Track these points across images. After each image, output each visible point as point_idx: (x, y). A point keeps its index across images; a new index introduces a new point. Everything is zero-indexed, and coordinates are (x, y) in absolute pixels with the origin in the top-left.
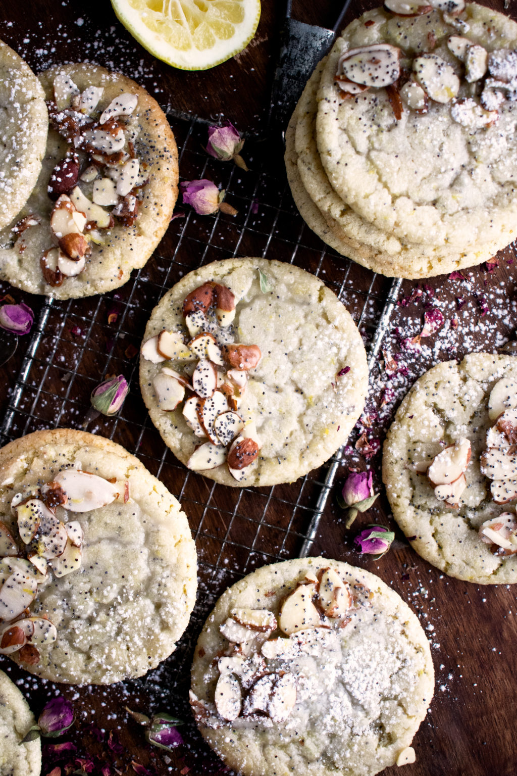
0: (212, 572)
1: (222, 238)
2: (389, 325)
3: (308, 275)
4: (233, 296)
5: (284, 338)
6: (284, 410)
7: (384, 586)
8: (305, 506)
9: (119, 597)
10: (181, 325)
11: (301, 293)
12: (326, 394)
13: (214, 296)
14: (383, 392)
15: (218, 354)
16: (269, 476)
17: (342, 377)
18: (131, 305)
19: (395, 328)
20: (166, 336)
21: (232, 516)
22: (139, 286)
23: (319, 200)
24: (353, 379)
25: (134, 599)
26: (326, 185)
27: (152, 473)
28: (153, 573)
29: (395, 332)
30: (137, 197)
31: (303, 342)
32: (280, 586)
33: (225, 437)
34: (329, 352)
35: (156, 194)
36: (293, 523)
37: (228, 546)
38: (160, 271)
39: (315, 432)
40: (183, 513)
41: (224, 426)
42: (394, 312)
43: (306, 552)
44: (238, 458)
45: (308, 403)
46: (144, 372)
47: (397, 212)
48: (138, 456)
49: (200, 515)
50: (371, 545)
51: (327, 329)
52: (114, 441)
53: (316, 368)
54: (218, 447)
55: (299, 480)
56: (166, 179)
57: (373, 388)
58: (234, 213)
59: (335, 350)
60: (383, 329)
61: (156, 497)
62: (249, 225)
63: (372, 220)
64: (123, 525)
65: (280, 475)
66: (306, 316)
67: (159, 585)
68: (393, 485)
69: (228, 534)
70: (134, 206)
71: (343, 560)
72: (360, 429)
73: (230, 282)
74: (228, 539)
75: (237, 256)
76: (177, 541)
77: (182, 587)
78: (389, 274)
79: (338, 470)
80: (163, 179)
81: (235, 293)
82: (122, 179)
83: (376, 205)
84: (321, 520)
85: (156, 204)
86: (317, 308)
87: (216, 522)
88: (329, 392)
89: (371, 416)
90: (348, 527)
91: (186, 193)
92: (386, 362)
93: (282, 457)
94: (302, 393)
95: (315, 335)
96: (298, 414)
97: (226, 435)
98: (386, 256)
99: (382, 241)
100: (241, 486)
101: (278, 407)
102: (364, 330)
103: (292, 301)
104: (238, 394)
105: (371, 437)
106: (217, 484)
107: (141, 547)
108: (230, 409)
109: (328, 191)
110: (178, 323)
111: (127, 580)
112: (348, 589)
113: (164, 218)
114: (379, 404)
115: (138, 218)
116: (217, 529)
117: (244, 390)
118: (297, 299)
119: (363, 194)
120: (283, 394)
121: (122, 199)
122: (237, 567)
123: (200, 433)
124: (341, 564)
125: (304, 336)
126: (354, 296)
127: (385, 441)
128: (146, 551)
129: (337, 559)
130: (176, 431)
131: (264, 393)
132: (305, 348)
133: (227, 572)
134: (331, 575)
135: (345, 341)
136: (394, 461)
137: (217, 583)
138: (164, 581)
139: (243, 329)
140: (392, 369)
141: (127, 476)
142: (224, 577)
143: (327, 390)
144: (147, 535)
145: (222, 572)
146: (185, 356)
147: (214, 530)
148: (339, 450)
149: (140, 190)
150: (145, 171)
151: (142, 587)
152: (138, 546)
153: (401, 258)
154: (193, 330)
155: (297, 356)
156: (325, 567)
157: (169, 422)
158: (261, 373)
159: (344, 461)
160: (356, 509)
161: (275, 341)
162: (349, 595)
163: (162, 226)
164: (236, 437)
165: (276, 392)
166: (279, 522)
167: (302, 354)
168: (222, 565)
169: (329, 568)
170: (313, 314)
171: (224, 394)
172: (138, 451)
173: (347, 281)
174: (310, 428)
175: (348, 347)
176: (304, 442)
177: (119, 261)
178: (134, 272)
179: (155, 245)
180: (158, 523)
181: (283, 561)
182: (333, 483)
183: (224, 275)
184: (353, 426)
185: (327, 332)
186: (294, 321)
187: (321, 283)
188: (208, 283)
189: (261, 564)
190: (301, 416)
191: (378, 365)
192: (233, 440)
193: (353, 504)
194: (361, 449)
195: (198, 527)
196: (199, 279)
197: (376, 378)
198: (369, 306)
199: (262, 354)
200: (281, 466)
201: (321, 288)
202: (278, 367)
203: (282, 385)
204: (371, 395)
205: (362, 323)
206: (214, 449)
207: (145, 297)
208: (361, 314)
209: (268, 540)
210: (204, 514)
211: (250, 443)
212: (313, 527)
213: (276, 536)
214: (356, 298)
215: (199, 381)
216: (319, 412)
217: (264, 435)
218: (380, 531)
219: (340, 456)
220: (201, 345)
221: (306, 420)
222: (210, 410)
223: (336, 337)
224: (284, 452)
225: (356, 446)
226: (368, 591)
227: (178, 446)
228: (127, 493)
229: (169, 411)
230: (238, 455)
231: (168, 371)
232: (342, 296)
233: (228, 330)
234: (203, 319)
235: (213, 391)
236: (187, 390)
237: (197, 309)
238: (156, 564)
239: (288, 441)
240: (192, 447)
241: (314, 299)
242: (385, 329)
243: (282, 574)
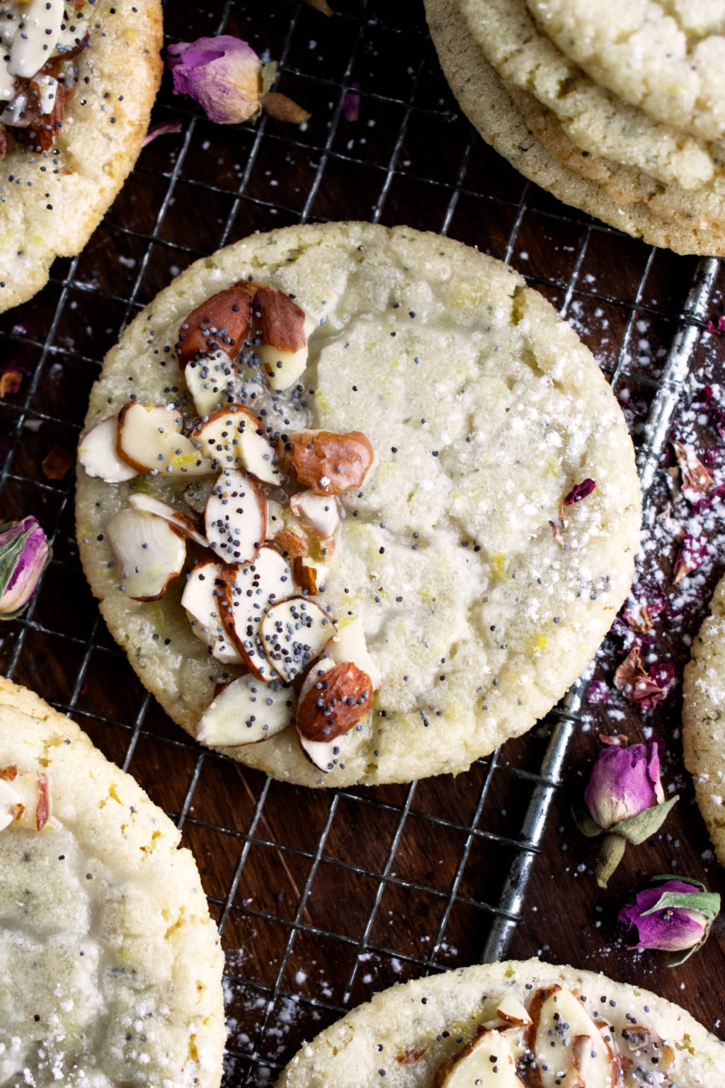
0: (266, 1004)
1: (274, 183)
2: (687, 380)
3: (486, 259)
4: (300, 313)
5: (429, 414)
6: (433, 593)
7: (698, 1031)
8: (494, 833)
9: (27, 1072)
10: (175, 389)
11: (468, 303)
12: (536, 550)
13: (254, 315)
14: (679, 545)
15: (266, 457)
16: (402, 756)
17: (575, 506)
18: (54, 349)
19: (702, 386)
20: (137, 414)
21: (313, 860)
22: (74, 305)
23: (506, 60)
24: (603, 510)
25: (66, 1075)
26: (521, 19)
27: (110, 758)
28: (114, 1007)
29: (704, 396)
30: (61, 81)
31: (478, 421)
32: (434, 1036)
33: (288, 660)
34: (542, 446)
35: (106, 70)
36: (463, 878)
37: (305, 939)
38: (124, 267)
39: (512, 643)
40: (187, 853)
41: (285, 632)
42: (699, 348)
43: (500, 949)
44: (322, 710)
45: (493, 572)
46: (87, 510)
47: (702, 75)
48: (76, 718)
49: (233, 863)
50: (661, 928)
51: (535, 390)
52: (16, 681)
53: (510, 485)
54: (270, 685)
55: (475, 765)
56: (130, 34)
57: (653, 537)
58: (301, 119)
59: (555, 439)
60: (672, 389)
61: (116, 814)
62: (339, 146)
63: (639, 96)
64: (35, 887)
65: (427, 755)
66: (482, 360)
67: (129, 1038)
68: (713, 774)
69: (304, 908)
70: (52, 101)
71: (594, 966)
72: (624, 637)
73: (290, 280)
74: (303, 920)
75: (310, 221)
76: (171, 923)
77: (186, 1040)
78: (685, 246)
79: (571, 739)
80: (124, 33)
81: (305, 307)
82: (24, 37)
83: (647, 59)
84: (534, 867)
85: (107, 96)
86: (508, 339)
87: (273, 879)
88: (544, 545)
89: (650, 605)
90: (602, 884)
91: (179, 68)
92: (685, 471)
93: (431, 708)
94: (477, 549)
95: (504, 404)
96: (469, 601)
97: (291, 655)
98: (676, 198)
99: (664, 153)
100: (332, 784)
101: (418, 584)
102: (625, 393)
103: (446, 323)
104: (318, 554)
105: (653, 658)
106: (273, 781)
107: (82, 941)
108: (299, 589)
109: (526, 34)
110: (168, 384)
111: (47, 1027)
112: (606, 1039)
113: (129, 129)
114: (670, 576)
115: (65, 129)
116: (276, 898)
117: (333, 544)
118: (459, 318)
119: (613, 33)
120: (430, 551)
121: (24, 85)
122: (328, 993)
123: (226, 651)
124: (587, 975)
125: (479, 407)
126: (599, 313)
127: (688, 667)
128: (93, 950)
129: (578, 965)
130: (167, 651)
131: (382, 551)
132: (481, 436)
133: (302, 1004)
134: (564, 1003)
135: (580, 416)
136: (712, 714)
137: (280, 1033)
138: (139, 1026)
139: (327, 394)
140: (699, 488)
141: (45, 763)
142: (296, 1017)
143: (540, 539)
144: (97, 911)
145: (291, 1004)
146: (187, 462)
147: (268, 900)
148: (573, 689)
149: (68, 63)
150: (80, 16)
151: (85, 1043)
152: (73, 940)
153: (715, 199)
154: (204, 398)
155: (464, 457)
156: (547, 985)
157: (149, 629)
158: (373, 501)
159: (587, 718)
160: (620, 835)
161: (406, 421)
162: (611, 1055)
163: (123, 149)
164: (317, 660)
165: (414, 548)
166: (429, 877)
167: (474, 452)
168: (290, 986)
169: (557, 987)
170: (501, 356)
171: (285, 555)
172: (76, 706)
173: (582, 275)
174: (500, 636)
175: (589, 431)
176: (486, 669)
177: (20, 236)
178: (59, 266)
179: (109, 198)
180: (123, 877)
181: (443, 971)
182: (562, 774)
183: (279, 266)
184: (608, 629)
185: (535, 397)
186: (453, 371)
187: (517, 280)
188: (241, 285)
189: (386, 980)
190: (478, 605)
191: (663, 478)
192: (307, 668)
193: (614, 824)
194: (629, 688)
195: (228, 891)
196: (217, 275)
197: (660, 511)
198: (636, 335)
199: (376, 453)
200: (430, 731)
201: (518, 290)
202: (417, 485)
203: (427, 530)
204: (649, 554)
205: (621, 376)
206: (262, 692)
207: (89, 330)
208: (618, 353)
209: (405, 923)
210: (243, 859)
211: (350, 674)
212: (515, 884)
213: (424, 910)
214: (604, 317)
215: (220, 523)
216: (520, 594)
217: (384, 654)
218: (684, 891)
219: (576, 704)
220: (224, 434)
221: (490, 615)
222: (249, 593)
223: (559, 406)
224: (437, 696)
225: (618, 679)
226: (660, 1044)
227: (173, 689)
228: (43, 804)
229: (148, 600)
230: (321, 702)
231: (143, 502)
232: (571, 314)
233: (291, 400)
234: (227, 372)
235: (256, 546)
236: (192, 547)
237: (212, 348)
238: (118, 984)
239: (447, 668)
240: (207, 689)
241: (502, 315)
242: (679, 389)
243: (441, 1003)
